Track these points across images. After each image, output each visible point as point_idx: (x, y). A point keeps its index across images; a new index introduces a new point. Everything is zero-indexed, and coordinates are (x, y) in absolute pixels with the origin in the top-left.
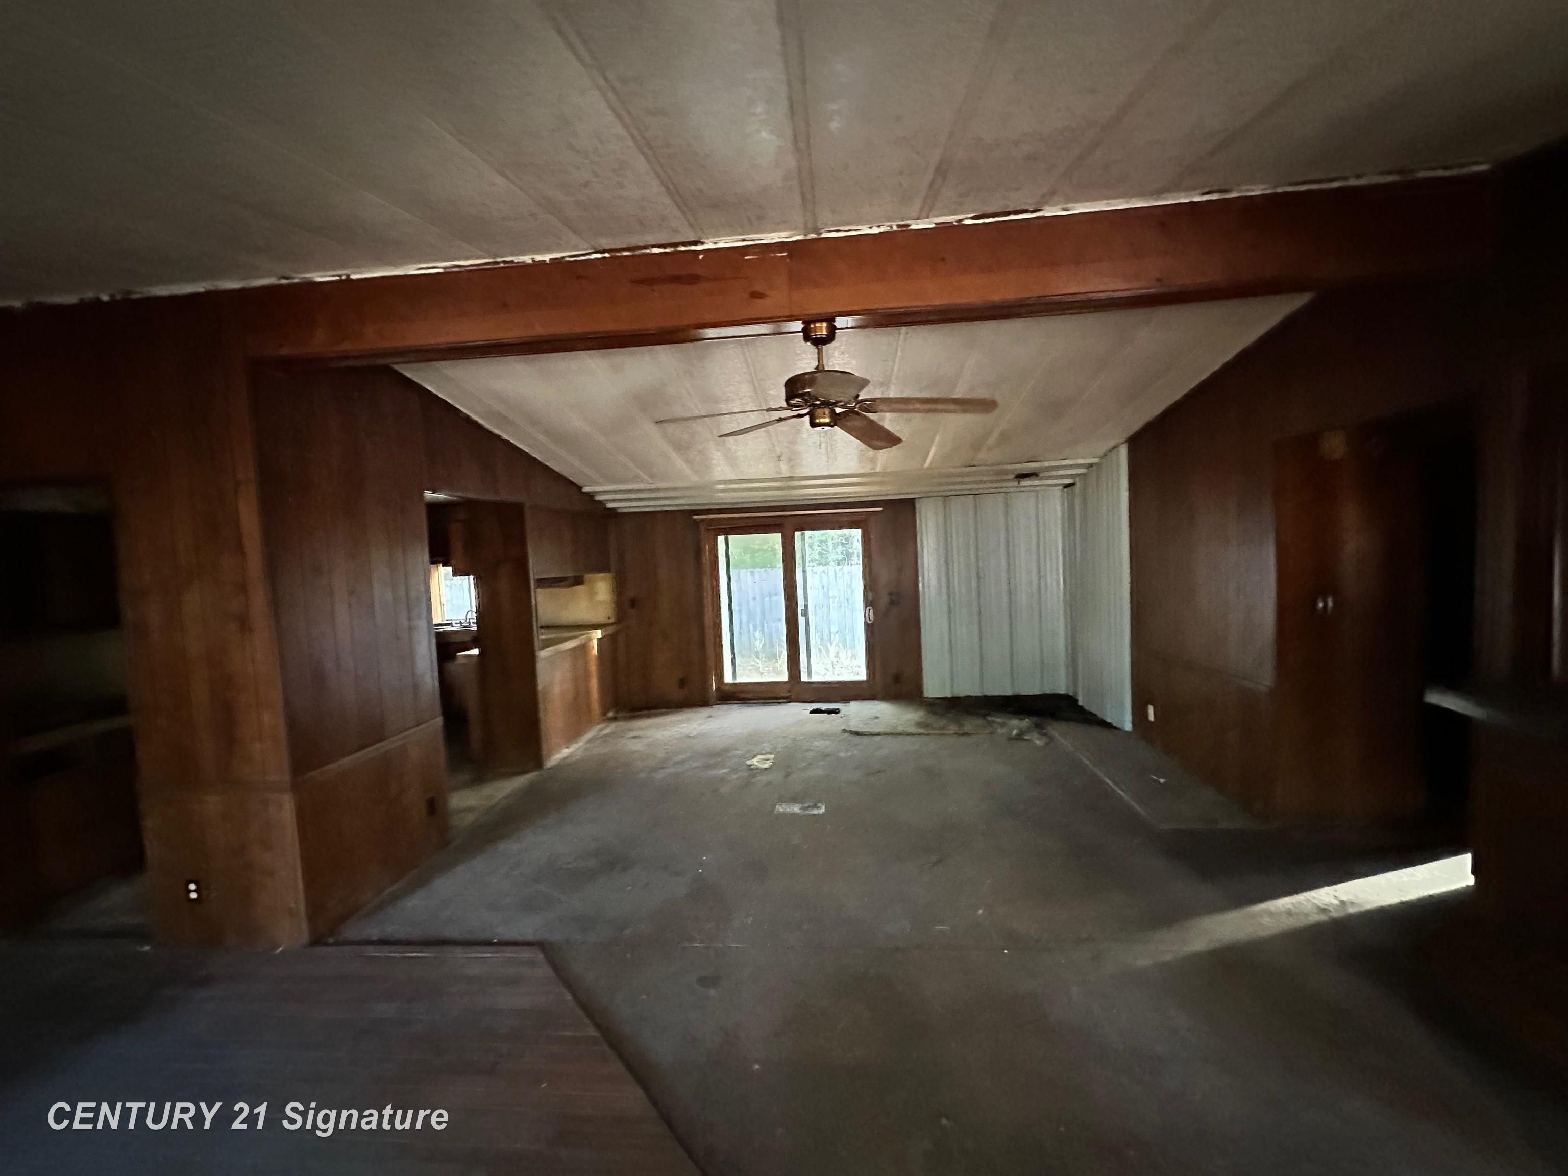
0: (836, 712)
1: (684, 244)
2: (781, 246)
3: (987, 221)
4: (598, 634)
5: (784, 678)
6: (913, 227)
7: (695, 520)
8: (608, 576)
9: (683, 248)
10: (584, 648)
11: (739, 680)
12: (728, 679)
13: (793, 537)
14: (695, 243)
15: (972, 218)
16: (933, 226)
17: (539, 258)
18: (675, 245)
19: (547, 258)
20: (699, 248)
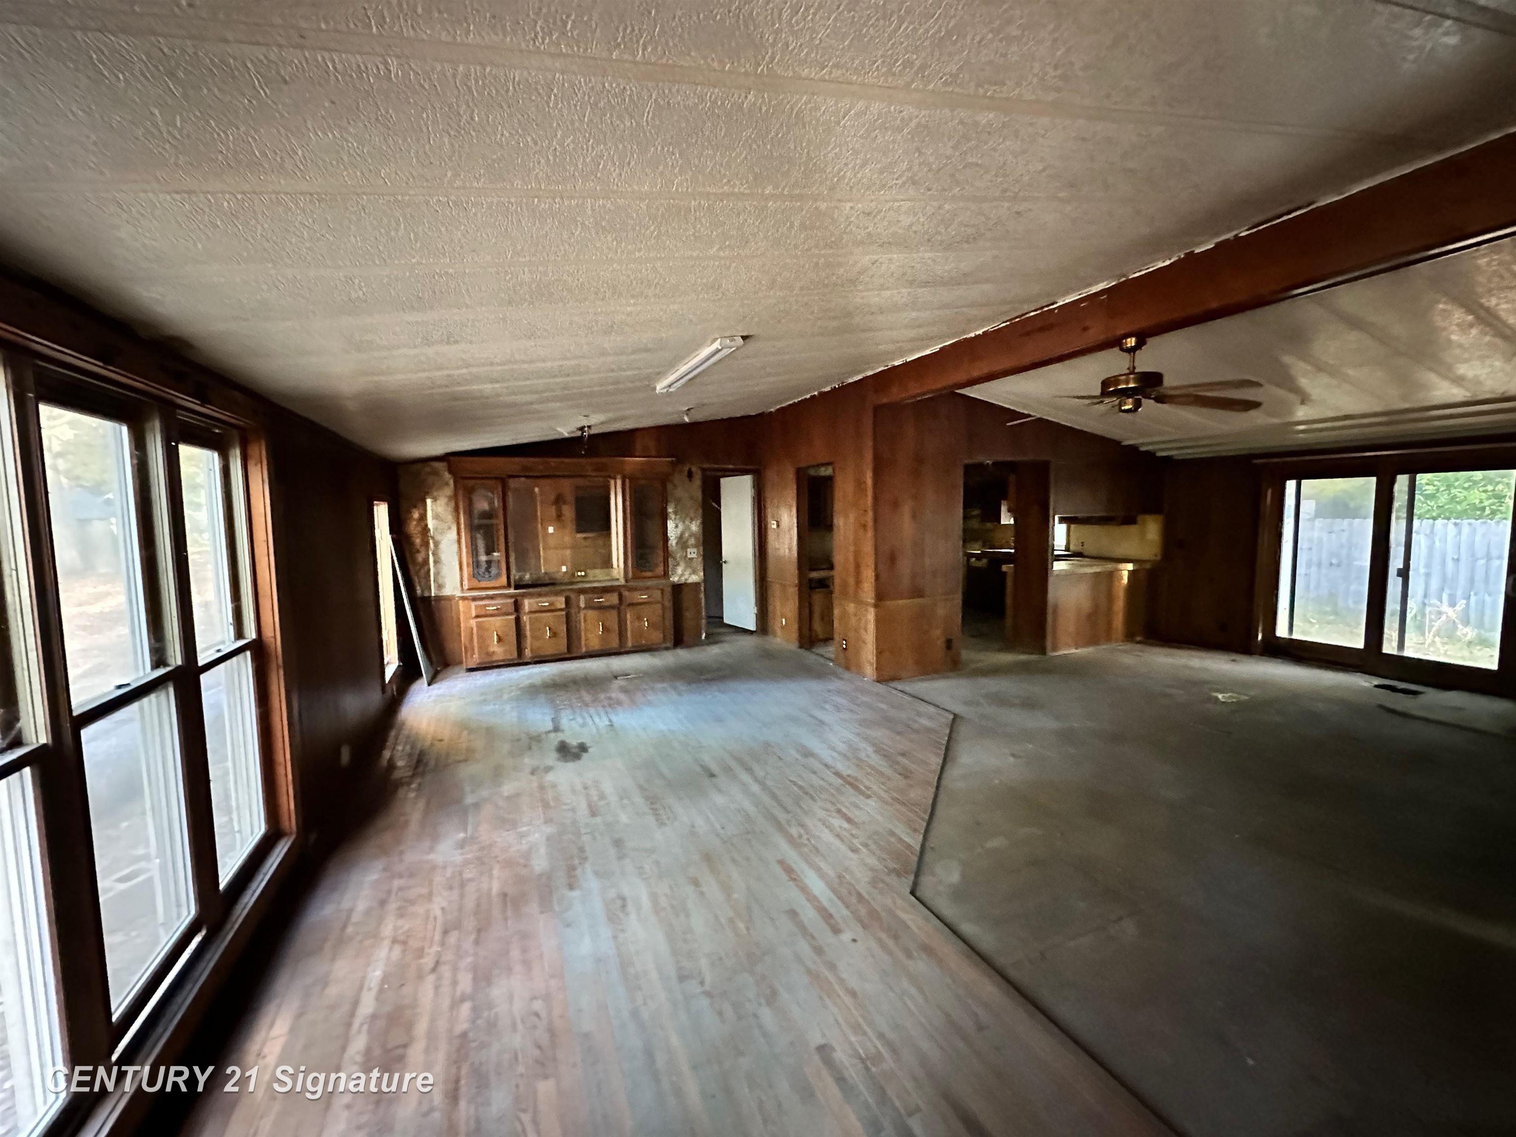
0: (1415, 693)
1: (1047, 306)
2: (1103, 292)
3: (1261, 228)
4: (1130, 566)
5: (1360, 644)
6: (1196, 251)
7: (1256, 464)
8: (1160, 518)
9: (1046, 309)
10: (1111, 577)
11: (1296, 636)
12: (1282, 631)
13: (1393, 482)
14: (1053, 304)
15: (1247, 230)
16: (1212, 246)
17: (978, 333)
18: (1042, 308)
19: (980, 332)
20: (1055, 306)
